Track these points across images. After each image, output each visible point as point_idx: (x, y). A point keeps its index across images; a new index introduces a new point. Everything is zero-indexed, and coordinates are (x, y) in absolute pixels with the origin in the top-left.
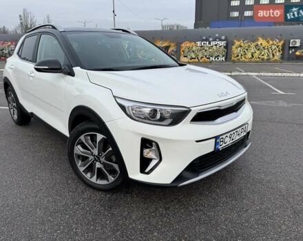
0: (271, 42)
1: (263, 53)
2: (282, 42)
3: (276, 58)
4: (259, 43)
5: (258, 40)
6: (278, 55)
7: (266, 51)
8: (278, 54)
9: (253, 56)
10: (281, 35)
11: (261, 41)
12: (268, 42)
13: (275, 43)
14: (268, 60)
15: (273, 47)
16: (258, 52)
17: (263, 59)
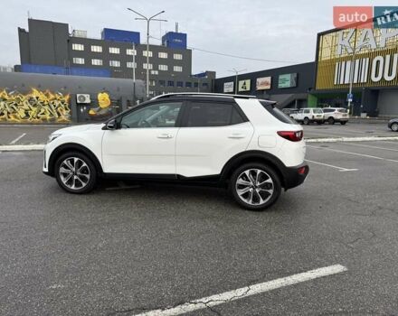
0: (52, 96)
1: (43, 111)
2: (68, 97)
3: (63, 117)
4: (34, 97)
5: (32, 92)
6: (65, 115)
7: (47, 107)
8: (65, 112)
9: (27, 115)
10: (65, 88)
11: (35, 94)
12: (47, 95)
13: (58, 97)
14: (53, 121)
15: (57, 103)
16: (34, 109)
17: (44, 120)
